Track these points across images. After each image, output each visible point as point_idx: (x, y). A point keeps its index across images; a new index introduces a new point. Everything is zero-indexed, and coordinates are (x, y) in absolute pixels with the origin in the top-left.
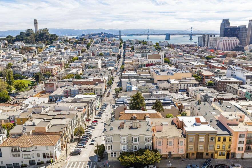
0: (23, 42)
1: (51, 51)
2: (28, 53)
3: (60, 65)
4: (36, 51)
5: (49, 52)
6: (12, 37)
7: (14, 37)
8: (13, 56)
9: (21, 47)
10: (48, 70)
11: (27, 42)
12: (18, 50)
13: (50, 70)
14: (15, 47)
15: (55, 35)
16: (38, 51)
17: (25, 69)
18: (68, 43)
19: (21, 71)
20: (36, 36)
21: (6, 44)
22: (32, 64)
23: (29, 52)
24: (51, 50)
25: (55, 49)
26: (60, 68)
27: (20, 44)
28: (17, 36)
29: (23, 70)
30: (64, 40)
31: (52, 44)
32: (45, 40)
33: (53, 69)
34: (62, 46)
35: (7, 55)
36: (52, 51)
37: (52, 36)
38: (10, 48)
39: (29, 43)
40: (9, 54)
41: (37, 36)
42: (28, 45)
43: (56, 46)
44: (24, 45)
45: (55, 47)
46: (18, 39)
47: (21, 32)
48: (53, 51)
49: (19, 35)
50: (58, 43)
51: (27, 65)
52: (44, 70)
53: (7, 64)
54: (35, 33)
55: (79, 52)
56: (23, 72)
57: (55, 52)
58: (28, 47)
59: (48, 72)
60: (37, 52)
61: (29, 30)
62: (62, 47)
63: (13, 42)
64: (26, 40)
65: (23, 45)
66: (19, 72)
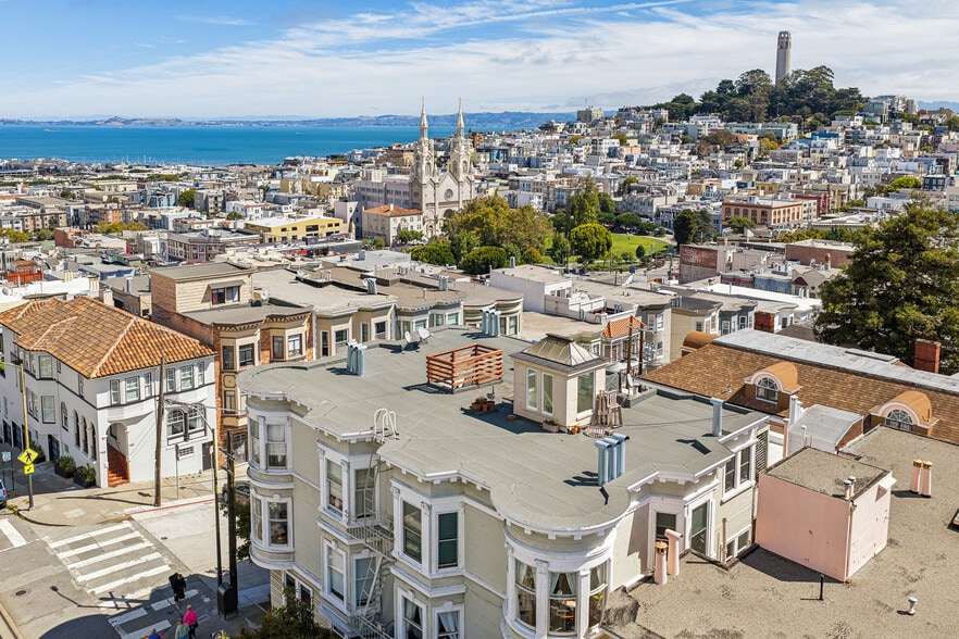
0: (721, 118)
1: (814, 152)
2: (721, 153)
3: (819, 199)
4: (752, 149)
5: (801, 152)
6: (690, 99)
7: (697, 100)
8: (659, 160)
9: (706, 132)
10: (750, 210)
11: (735, 115)
12: (691, 145)
13: (759, 211)
14: (685, 133)
15: (854, 91)
16: (760, 150)
17: (673, 200)
18: (907, 127)
19: (651, 204)
20: (773, 95)
21: (659, 123)
22: (703, 188)
23: (727, 150)
24: (815, 146)
25: (832, 144)
26: (815, 213)
27: (707, 124)
28: (706, 97)
29: (659, 203)
30: (892, 115)
31: (830, 125)
32: (807, 109)
33: (770, 208)
34: (871, 133)
35: (645, 156)
36: (818, 150)
37: (842, 94)
38: (667, 135)
39: (741, 120)
40: (654, 154)
41: (777, 94)
42: (734, 127)
43: (842, 135)
44: (719, 125)
45: (836, 136)
46: (704, 109)
47: (724, 82)
48: (821, 152)
49: (715, 91)
50: (858, 121)
51: (684, 191)
52: (733, 209)
53: (622, 181)
54: (774, 83)
55: (943, 162)
56: (658, 209)
57: (827, 155)
58: (727, 134)
59: (741, 217)
60: (755, 152)
61: (753, 72)
62: (871, 138)
63: (688, 115)
64: (731, 107)
65: (715, 126)
66: (644, 210)
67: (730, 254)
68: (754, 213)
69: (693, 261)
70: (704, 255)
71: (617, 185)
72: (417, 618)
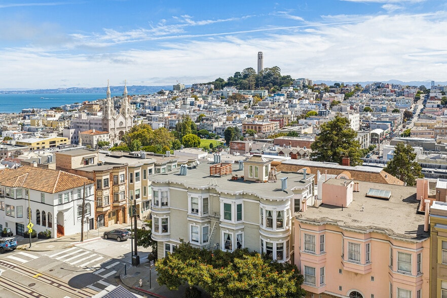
0: (236, 88)
1: (275, 102)
2: (238, 103)
3: (280, 121)
4: (250, 101)
5: (270, 102)
6: (223, 80)
7: (226, 80)
8: (213, 107)
9: (231, 94)
10: (254, 126)
11: (242, 87)
12: (225, 100)
13: (258, 127)
14: (222, 95)
15: (289, 77)
16: (254, 101)
17: (221, 124)
18: (310, 91)
19: (212, 125)
20: (257, 79)
21: (210, 90)
22: (233, 118)
23: (240, 102)
24: (276, 99)
25: (282, 99)
26: (279, 127)
27: (231, 91)
28: (230, 79)
29: (215, 125)
30: (304, 86)
31: (280, 91)
32: (271, 84)
33: (262, 125)
34: (296, 94)
35: (206, 105)
36: (277, 101)
37: (284, 78)
38: (214, 96)
39: (245, 89)
40: (210, 104)
41: (258, 78)
42: (242, 92)
43: (286, 95)
44: (236, 91)
45: (283, 95)
46: (229, 84)
47: (237, 73)
48: (278, 102)
49: (233, 76)
50: (291, 89)
51: (225, 119)
52: (247, 126)
53: (198, 116)
54: (257, 73)
55: (324, 105)
56: (215, 128)
57: (280, 103)
58: (240, 95)
59: (250, 129)
60: (252, 103)
61: (248, 69)
62: (297, 96)
63: (223, 87)
64: (241, 83)
65: (234, 92)
66: (209, 128)
67: (250, 144)
68: (256, 128)
69: (235, 148)
70: (240, 145)
71: (196, 118)
72: (229, 238)
